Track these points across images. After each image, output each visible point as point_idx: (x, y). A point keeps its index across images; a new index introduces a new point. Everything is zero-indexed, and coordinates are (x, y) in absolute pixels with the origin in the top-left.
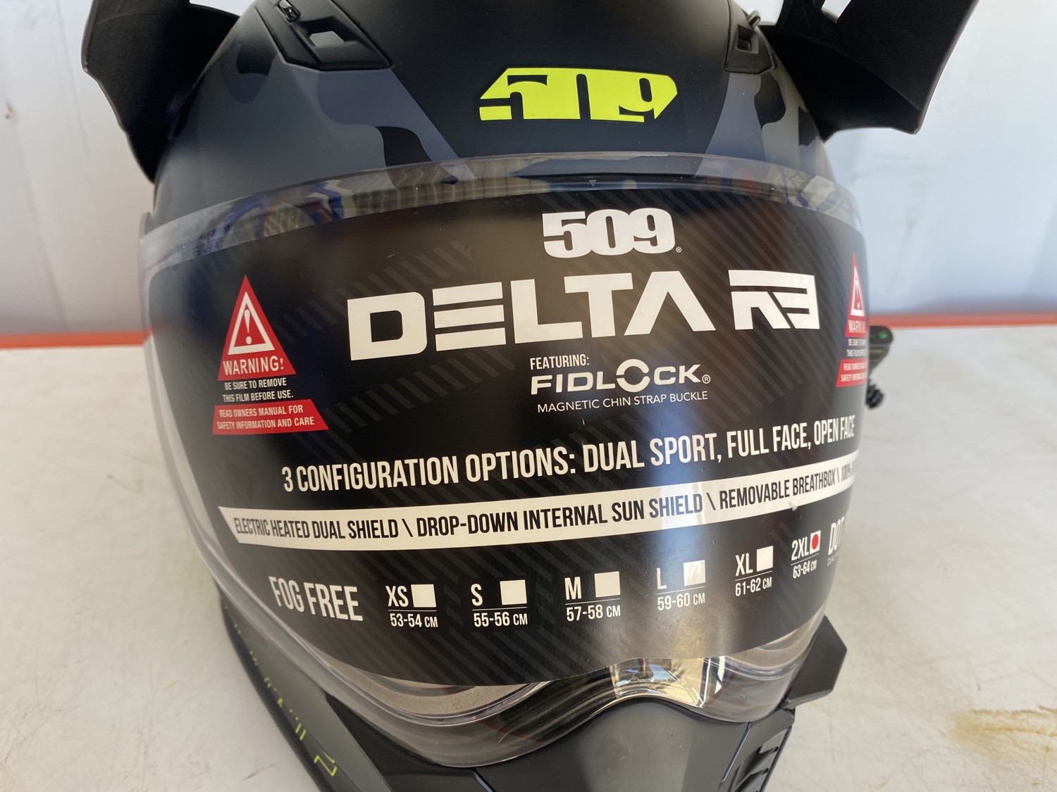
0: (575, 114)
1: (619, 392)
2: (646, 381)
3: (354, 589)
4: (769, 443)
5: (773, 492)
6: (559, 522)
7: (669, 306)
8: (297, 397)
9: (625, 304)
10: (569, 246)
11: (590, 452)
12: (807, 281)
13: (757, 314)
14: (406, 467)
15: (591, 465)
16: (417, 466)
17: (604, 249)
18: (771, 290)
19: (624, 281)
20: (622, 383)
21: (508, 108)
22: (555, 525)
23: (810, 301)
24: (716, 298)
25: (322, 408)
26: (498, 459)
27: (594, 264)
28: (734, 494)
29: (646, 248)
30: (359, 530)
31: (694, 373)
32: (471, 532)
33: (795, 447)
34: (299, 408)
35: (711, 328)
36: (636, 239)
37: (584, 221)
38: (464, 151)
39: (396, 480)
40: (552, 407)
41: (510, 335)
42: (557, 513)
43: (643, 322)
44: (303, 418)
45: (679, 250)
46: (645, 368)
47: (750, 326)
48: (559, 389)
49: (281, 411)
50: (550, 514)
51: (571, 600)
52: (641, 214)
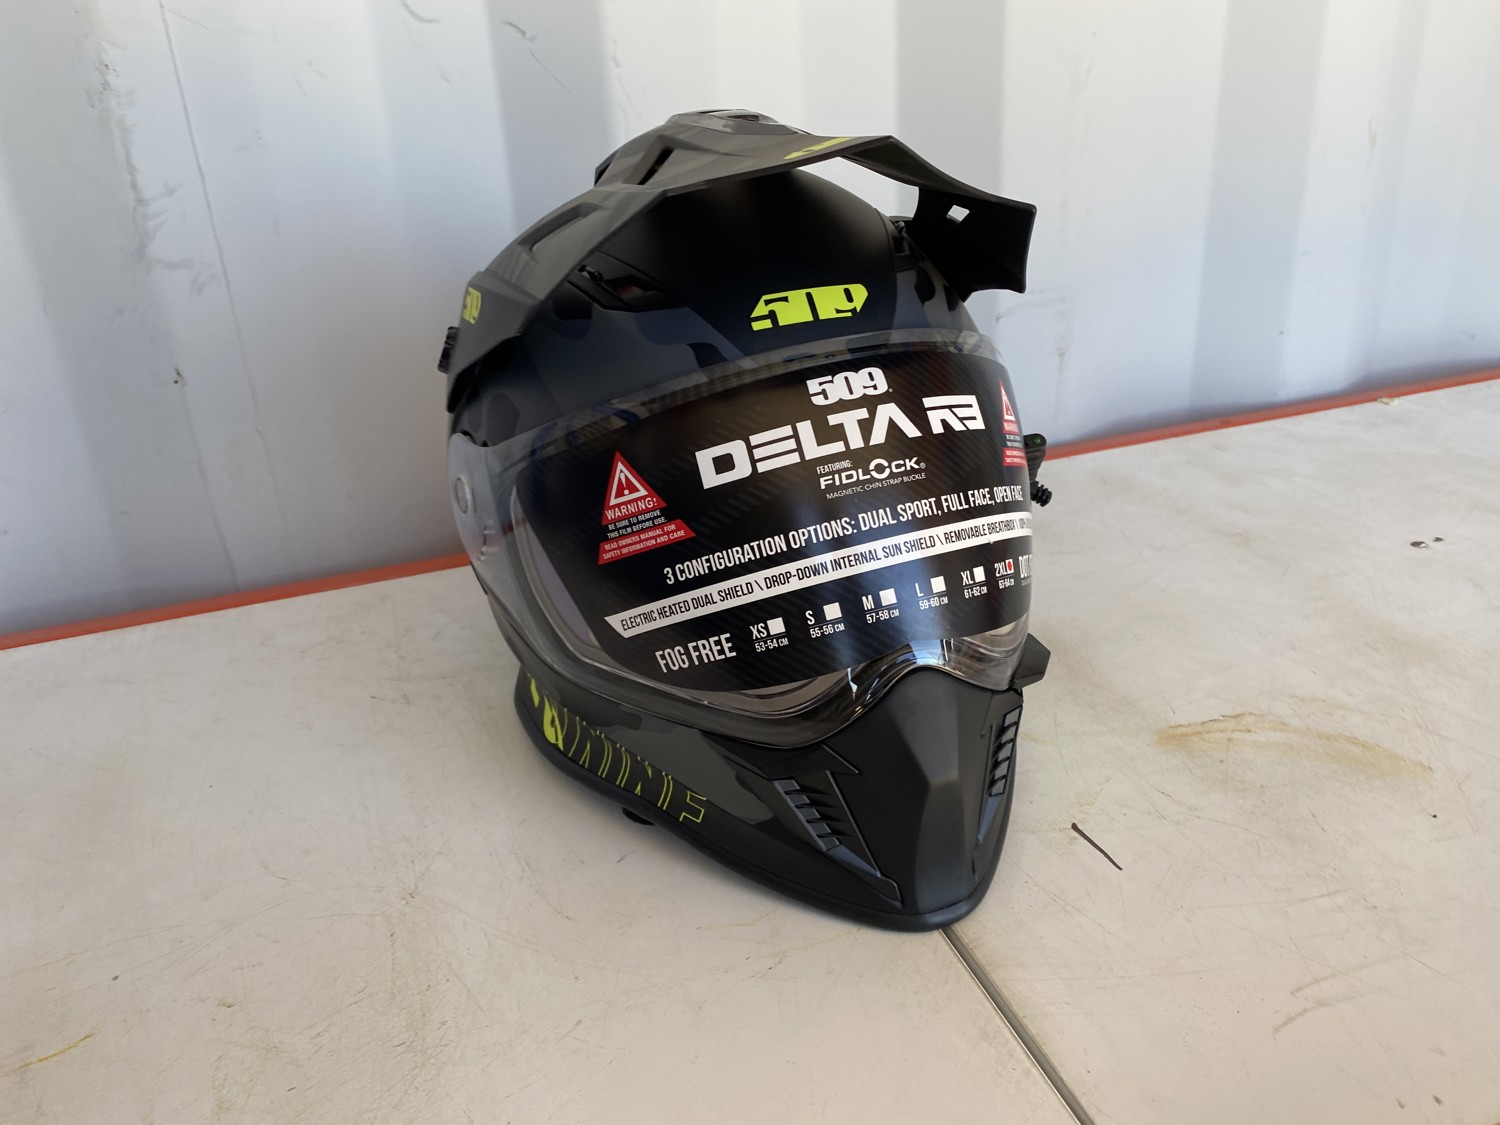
0: (810, 318)
1: (873, 480)
2: (888, 471)
3: (728, 635)
4: (967, 501)
5: (975, 532)
6: (852, 563)
7: (892, 424)
8: (670, 519)
9: (866, 427)
10: (826, 398)
11: (863, 517)
12: (972, 399)
13: (944, 422)
14: (752, 548)
15: (865, 526)
16: (759, 546)
17: (848, 397)
18: (950, 407)
19: (863, 413)
20: (874, 474)
21: (769, 321)
22: (851, 566)
23: (975, 411)
24: (919, 416)
25: (689, 522)
26: (809, 531)
27: (843, 406)
28: (953, 534)
29: (871, 392)
30: (726, 595)
31: (915, 463)
32: (800, 579)
33: (985, 503)
34: (673, 527)
35: (920, 434)
36: (865, 387)
37: (832, 382)
38: (748, 352)
39: (747, 557)
40: (836, 495)
41: (802, 455)
42: (851, 558)
43: (879, 436)
44: (676, 532)
45: (891, 390)
46: (886, 464)
47: (942, 431)
48: (838, 483)
49: (658, 532)
50: (846, 559)
51: (868, 610)
52: (865, 372)
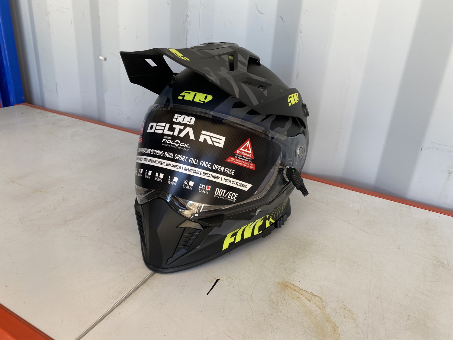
0: (192, 100)
1: (174, 145)
2: (179, 144)
5: (197, 172)
7: (188, 133)
9: (181, 131)
10: (176, 120)
12: (224, 138)
13: (205, 140)
14: (146, 150)
15: (166, 155)
17: (181, 122)
18: (211, 137)
19: (182, 127)
20: (175, 143)
21: (182, 97)
23: (222, 142)
25: (143, 139)
26: (155, 151)
27: (179, 124)
28: (188, 169)
29: (188, 123)
31: (188, 146)
32: (148, 162)
33: (206, 167)
35: (194, 139)
36: (187, 121)
37: (180, 117)
38: (174, 103)
39: (144, 152)
40: (164, 145)
41: (163, 132)
43: (182, 135)
44: (141, 140)
45: (194, 125)
46: (179, 142)
47: (203, 141)
48: (166, 142)
50: (158, 162)
51: (156, 177)
52: (190, 117)
